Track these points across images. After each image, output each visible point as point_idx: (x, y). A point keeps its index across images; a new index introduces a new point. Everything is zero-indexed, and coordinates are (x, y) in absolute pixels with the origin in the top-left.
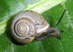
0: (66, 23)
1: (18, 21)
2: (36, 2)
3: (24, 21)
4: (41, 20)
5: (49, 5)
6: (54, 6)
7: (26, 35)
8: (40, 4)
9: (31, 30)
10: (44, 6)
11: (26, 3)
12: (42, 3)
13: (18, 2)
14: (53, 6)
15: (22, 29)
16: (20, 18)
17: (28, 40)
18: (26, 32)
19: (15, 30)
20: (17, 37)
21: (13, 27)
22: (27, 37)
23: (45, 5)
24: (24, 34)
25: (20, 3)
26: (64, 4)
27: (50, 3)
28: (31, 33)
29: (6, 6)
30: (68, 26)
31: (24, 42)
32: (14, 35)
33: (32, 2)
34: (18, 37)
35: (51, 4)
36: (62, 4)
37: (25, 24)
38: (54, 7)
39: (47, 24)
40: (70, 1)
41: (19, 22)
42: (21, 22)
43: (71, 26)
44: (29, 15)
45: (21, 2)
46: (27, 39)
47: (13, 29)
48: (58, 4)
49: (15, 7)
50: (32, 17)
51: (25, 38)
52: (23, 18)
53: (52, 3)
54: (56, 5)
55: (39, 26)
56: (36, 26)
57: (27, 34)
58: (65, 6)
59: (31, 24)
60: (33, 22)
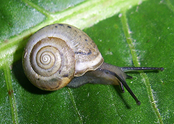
0: (127, 55)
1: (39, 43)
2: (67, 10)
3: (53, 44)
4: (87, 46)
5: (94, 16)
6: (105, 18)
7: (53, 72)
8: (74, 13)
9: (65, 64)
10: (83, 19)
11: (46, 11)
12: (80, 12)
13: (29, 7)
14: (101, 19)
15: (46, 59)
16: (44, 37)
17: (58, 84)
18: (53, 66)
19: (31, 61)
20: (34, 76)
21: (29, 54)
22: (55, 76)
23: (86, 16)
24: (50, 70)
25: (34, 10)
26: (125, 16)
27: (95, 13)
28: (64, 69)
29: (5, 16)
30: (130, 61)
31: (49, 87)
32: (29, 71)
33: (60, 10)
34: (37, 75)
35: (98, 14)
36: (120, 16)
37: (53, 50)
38: (104, 20)
39: (98, 54)
40: (136, 11)
41: (42, 45)
42: (46, 45)
43: (135, 61)
44: (62, 34)
45: (36, 8)
46: (54, 80)
47: (29, 60)
48: (113, 15)
49: (22, 18)
50: (68, 37)
51: (50, 78)
52: (50, 38)
53: (99, 12)
54: (108, 17)
55: (81, 57)
56: (76, 56)
57: (56, 69)
58: (126, 20)
59: (65, 51)
60: (71, 47)
